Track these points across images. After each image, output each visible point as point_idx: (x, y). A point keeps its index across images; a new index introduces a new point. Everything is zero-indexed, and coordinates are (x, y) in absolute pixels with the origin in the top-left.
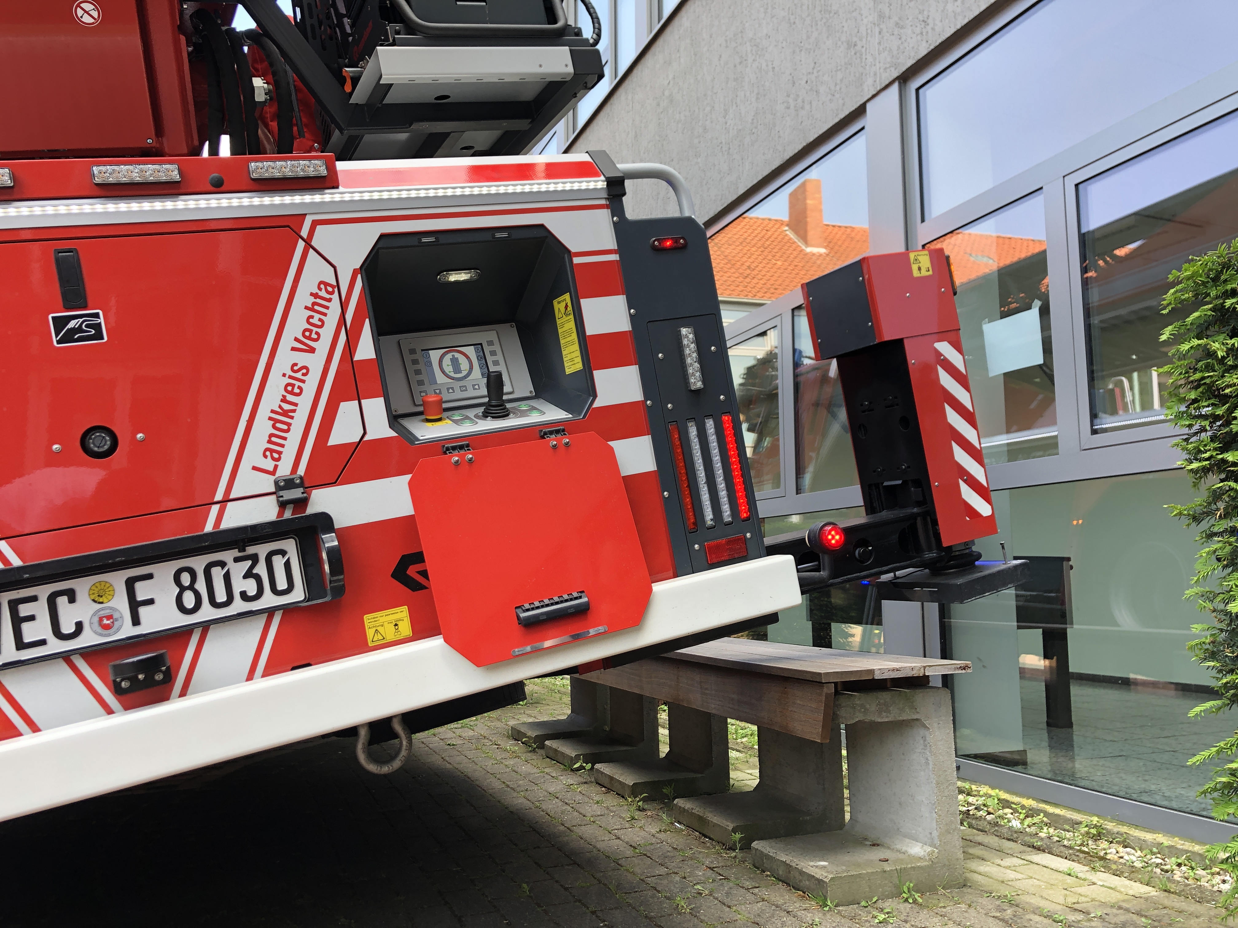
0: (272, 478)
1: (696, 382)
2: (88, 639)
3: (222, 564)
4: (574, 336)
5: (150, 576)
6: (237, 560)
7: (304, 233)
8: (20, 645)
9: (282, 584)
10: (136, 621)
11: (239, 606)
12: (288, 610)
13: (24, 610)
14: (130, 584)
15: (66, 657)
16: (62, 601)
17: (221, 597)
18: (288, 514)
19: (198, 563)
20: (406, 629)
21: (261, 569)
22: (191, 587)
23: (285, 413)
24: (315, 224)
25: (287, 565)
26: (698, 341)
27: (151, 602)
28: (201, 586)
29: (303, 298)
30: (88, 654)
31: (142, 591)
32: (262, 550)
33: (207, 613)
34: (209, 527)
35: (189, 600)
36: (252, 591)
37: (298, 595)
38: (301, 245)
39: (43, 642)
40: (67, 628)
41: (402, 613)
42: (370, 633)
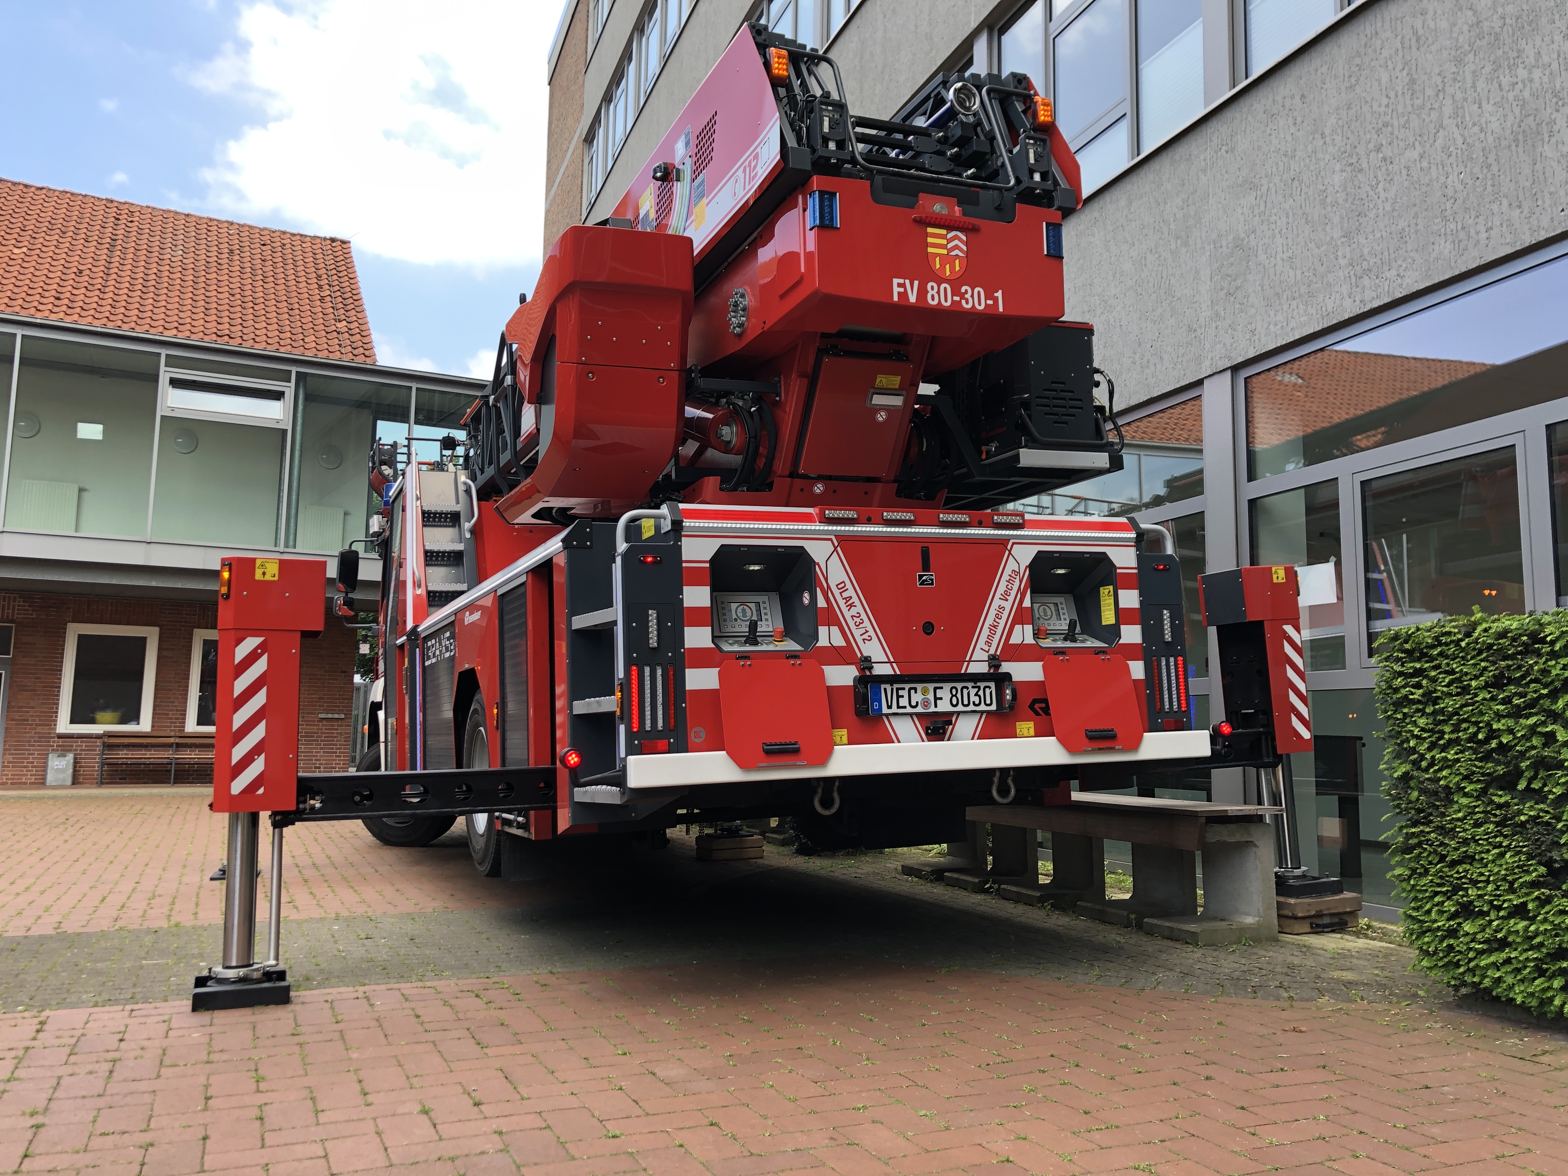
0: (987, 654)
1: (1168, 637)
2: (919, 709)
3: (967, 688)
4: (1112, 607)
5: (942, 688)
6: (973, 687)
7: (1009, 547)
8: (899, 707)
9: (988, 702)
10: (936, 706)
11: (972, 707)
12: (989, 713)
13: (901, 693)
14: (935, 689)
15: (911, 715)
16: (913, 691)
17: (966, 702)
18: (992, 671)
19: (959, 686)
20: (1032, 732)
21: (981, 693)
22: (956, 696)
23: (994, 626)
24: (1014, 544)
25: (991, 693)
26: (1171, 617)
27: (941, 699)
28: (959, 695)
29: (1006, 577)
30: (918, 715)
31: (939, 693)
32: (982, 685)
33: (960, 708)
34: (963, 671)
35: (954, 701)
36: (977, 702)
37: (994, 707)
38: (1007, 552)
39: (905, 707)
40: (914, 704)
41: (1031, 724)
42: (1018, 731)
